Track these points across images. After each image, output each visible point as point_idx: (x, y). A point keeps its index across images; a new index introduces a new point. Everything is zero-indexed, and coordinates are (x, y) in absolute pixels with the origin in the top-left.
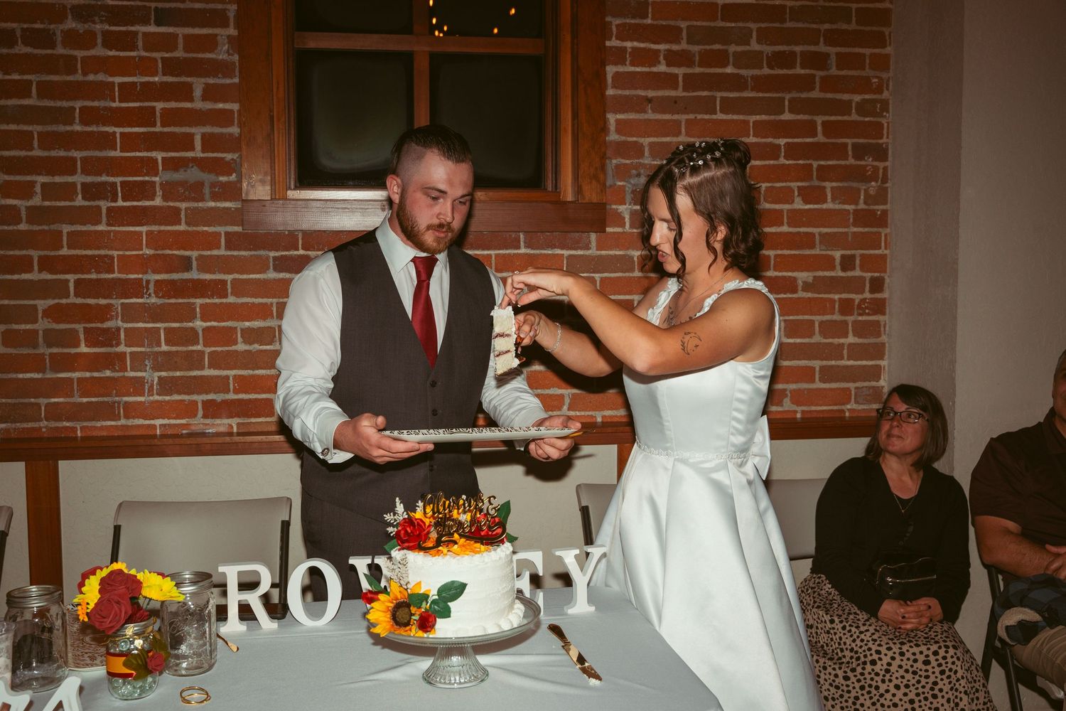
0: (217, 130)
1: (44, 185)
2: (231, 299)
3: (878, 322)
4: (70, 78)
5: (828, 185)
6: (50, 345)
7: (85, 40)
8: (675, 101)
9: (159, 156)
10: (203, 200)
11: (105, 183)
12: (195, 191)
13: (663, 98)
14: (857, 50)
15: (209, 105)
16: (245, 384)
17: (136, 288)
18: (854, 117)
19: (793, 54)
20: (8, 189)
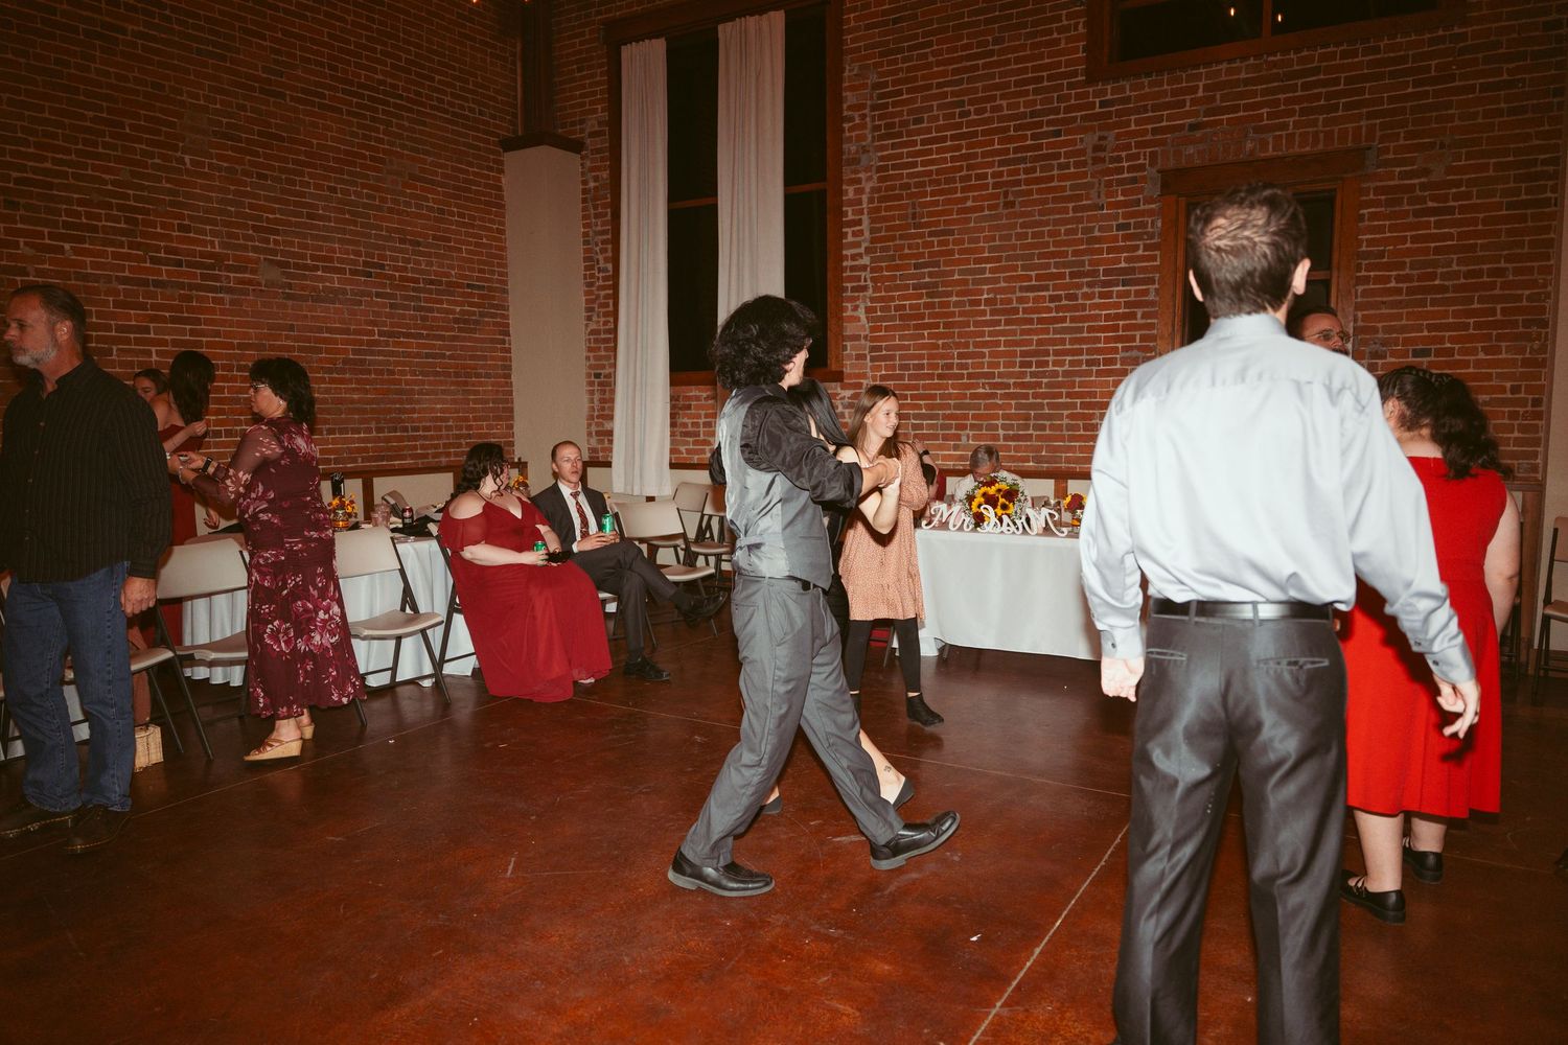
0: (1147, 332)
1: (1070, 360)
3: (1537, 425)
4: (1084, 313)
5: (1503, 344)
6: (1068, 431)
7: (1092, 296)
8: (1400, 302)
9: (1120, 345)
14: (1529, 264)
15: (1143, 321)
18: (1524, 303)
19: (1482, 270)
20: (1055, 363)
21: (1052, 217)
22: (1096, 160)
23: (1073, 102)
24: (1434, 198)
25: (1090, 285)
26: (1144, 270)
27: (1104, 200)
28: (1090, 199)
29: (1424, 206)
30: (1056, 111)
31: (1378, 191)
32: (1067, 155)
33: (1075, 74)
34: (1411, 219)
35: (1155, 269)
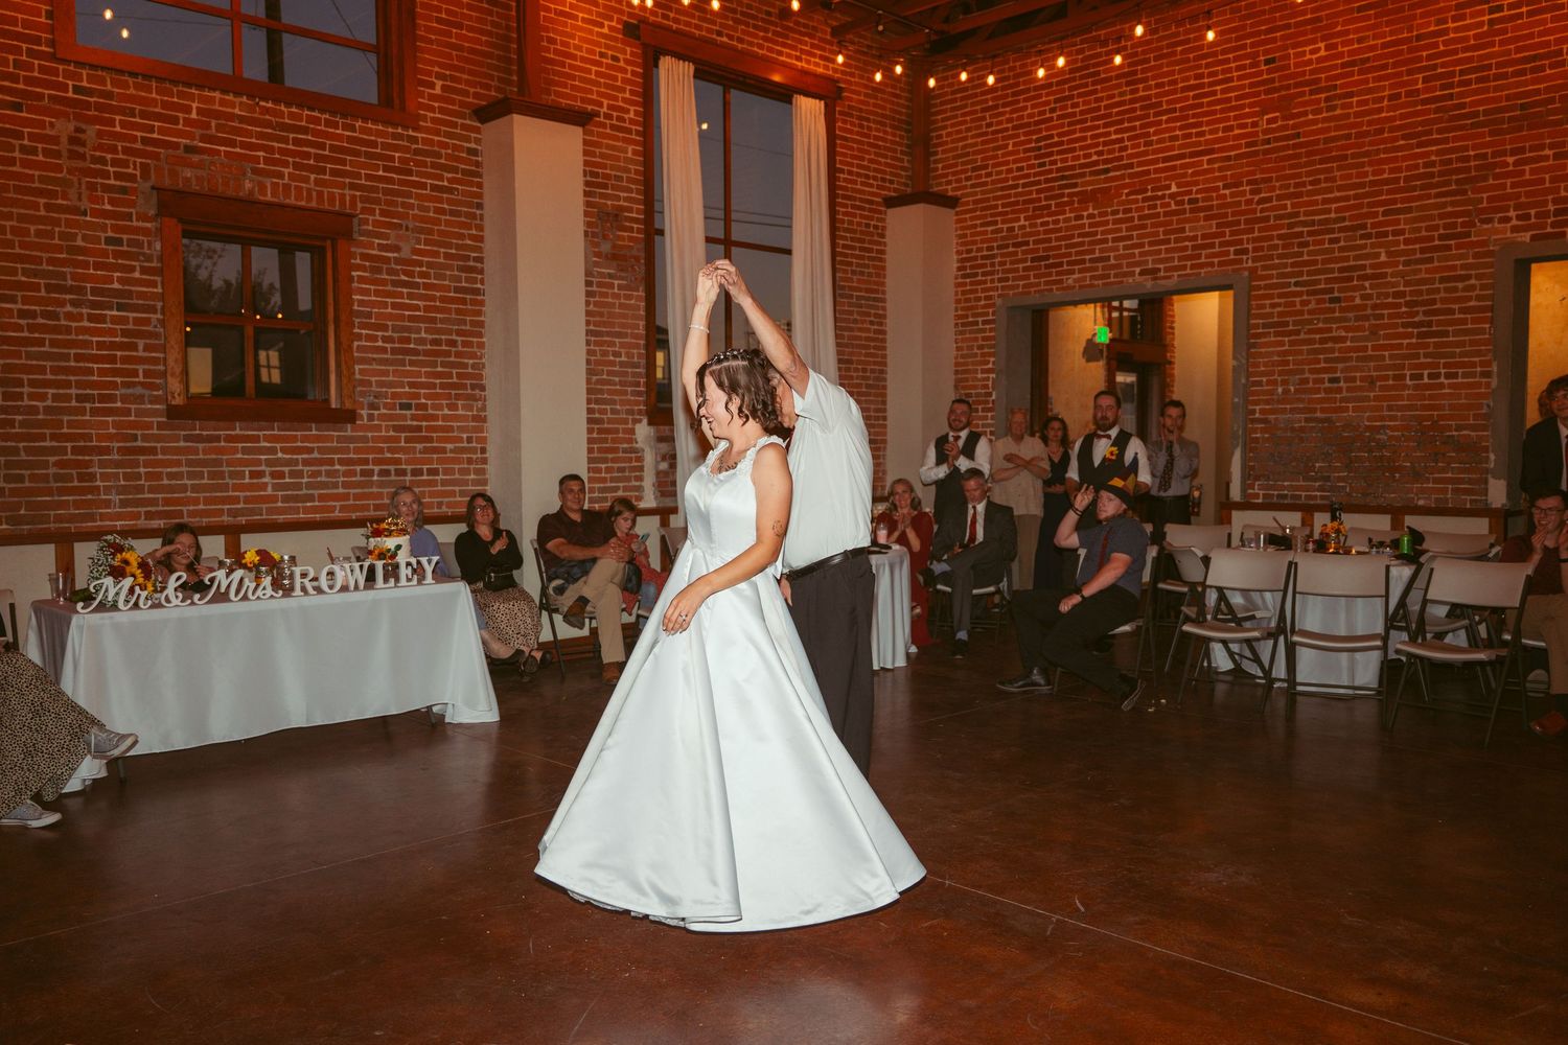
0: (152, 367)
1: (53, 394)
2: (160, 457)
3: (485, 469)
4: (69, 337)
5: (459, 403)
6: (56, 482)
7: (79, 317)
8: (387, 360)
9: (119, 380)
10: (144, 404)
11: (86, 395)
12: (140, 399)
13: (381, 359)
14: (471, 339)
15: (146, 354)
16: (167, 502)
17: (107, 450)
18: (470, 370)
19: (441, 339)
20: (32, 396)
21: (15, 210)
22: (73, 155)
23: (36, 74)
24: (405, 273)
25: (74, 303)
26: (141, 295)
27: (85, 204)
28: (70, 200)
29: (397, 278)
30: (14, 78)
31: (365, 257)
32: (32, 137)
33: (38, 40)
34: (389, 288)
35: (154, 296)
